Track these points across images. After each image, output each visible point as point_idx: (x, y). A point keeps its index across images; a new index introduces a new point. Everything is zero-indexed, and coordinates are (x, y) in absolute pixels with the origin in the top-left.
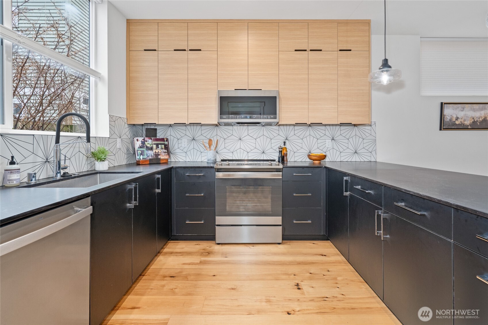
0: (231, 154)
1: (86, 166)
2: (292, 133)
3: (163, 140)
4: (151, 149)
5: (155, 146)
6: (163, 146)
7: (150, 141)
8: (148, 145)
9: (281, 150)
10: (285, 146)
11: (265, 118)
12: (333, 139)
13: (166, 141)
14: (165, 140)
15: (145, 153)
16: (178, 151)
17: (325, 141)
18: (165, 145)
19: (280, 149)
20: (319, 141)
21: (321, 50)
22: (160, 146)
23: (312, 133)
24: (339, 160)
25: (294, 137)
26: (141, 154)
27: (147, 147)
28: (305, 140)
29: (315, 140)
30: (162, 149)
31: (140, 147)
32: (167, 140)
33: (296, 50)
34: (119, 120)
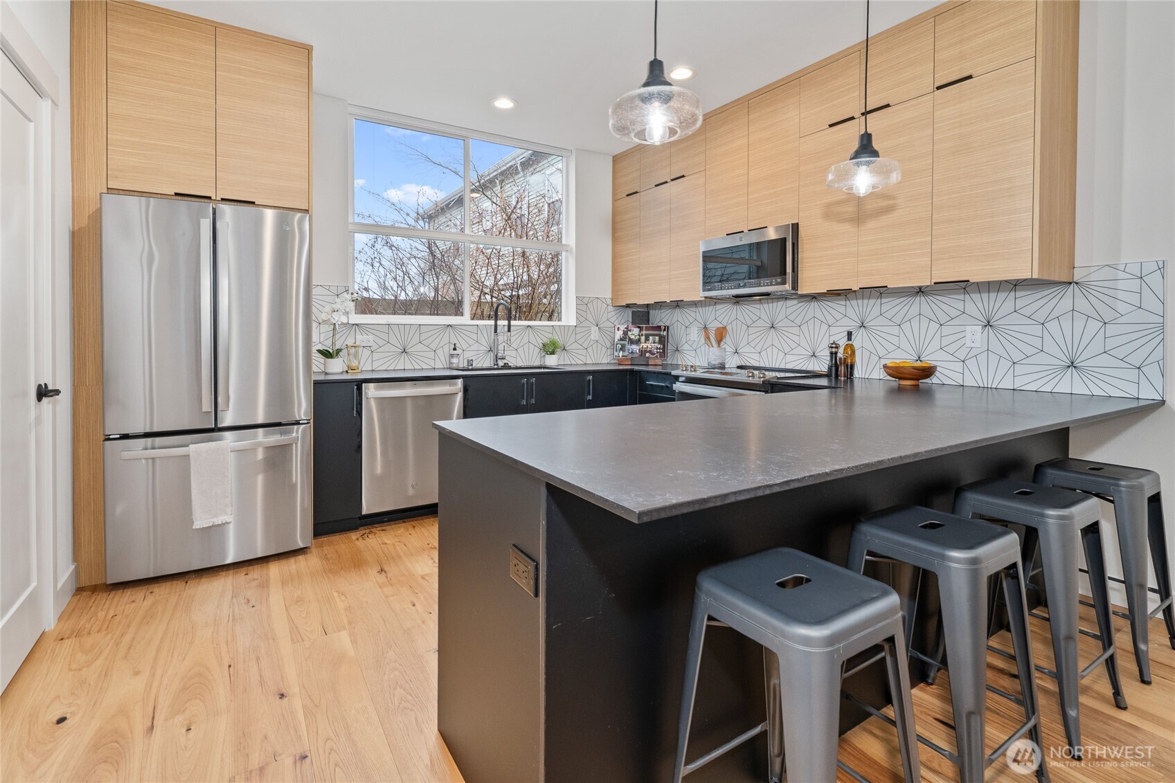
0: (756, 357)
1: (538, 359)
2: (876, 311)
3: (659, 328)
4: (638, 342)
5: (643, 338)
6: (657, 338)
7: (636, 331)
8: (632, 337)
9: (834, 350)
10: (850, 342)
11: (768, 283)
12: (988, 324)
13: (665, 330)
14: (663, 328)
15: (626, 349)
16: (686, 347)
17: (962, 328)
18: (661, 337)
19: (832, 347)
20: (946, 330)
21: (888, 106)
22: (651, 338)
23: (925, 309)
24: (1007, 384)
25: (881, 320)
26: (621, 349)
27: (630, 339)
28: (906, 326)
29: (935, 326)
30: (654, 343)
31: (621, 340)
32: (667, 328)
33: (831, 126)
34: (595, 301)
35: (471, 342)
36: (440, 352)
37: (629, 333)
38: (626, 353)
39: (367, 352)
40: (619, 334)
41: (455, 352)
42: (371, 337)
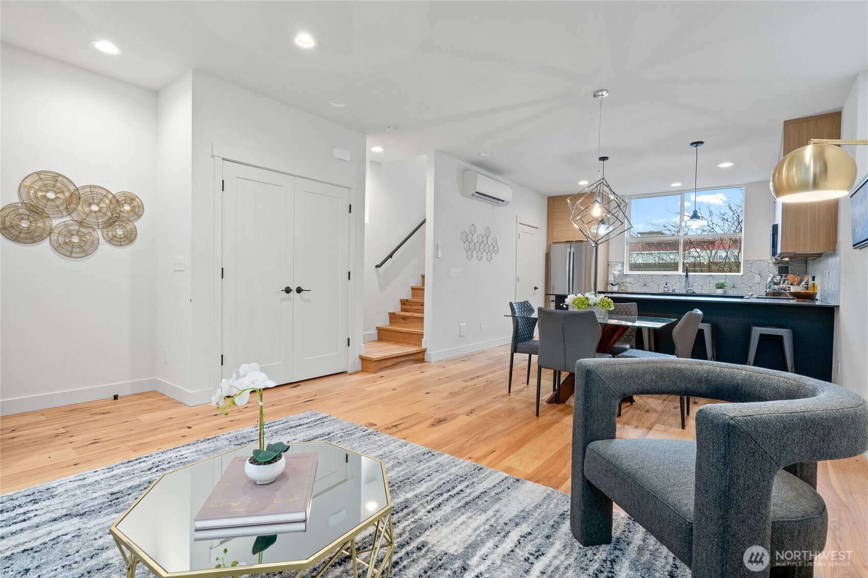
4: (778, 284)
7: (779, 278)
27: (774, 282)
34: (758, 262)
35: (677, 282)
36: (661, 286)
37: (774, 279)
38: (771, 290)
39: (630, 285)
40: (769, 279)
41: (666, 286)
42: (632, 279)
